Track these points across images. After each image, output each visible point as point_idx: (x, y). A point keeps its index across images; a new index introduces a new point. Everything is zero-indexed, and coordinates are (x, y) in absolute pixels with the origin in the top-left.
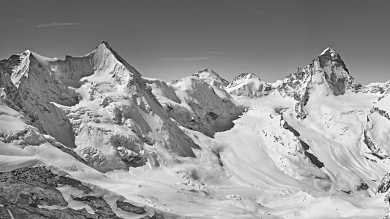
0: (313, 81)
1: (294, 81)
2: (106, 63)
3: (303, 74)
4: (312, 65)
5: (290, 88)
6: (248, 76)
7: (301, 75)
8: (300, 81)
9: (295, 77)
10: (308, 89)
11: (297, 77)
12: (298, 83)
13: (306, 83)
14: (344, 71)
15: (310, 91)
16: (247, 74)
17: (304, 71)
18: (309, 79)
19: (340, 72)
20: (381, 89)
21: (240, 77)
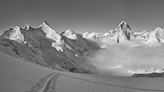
0: (120, 34)
1: (112, 35)
2: (48, 31)
3: (115, 32)
4: (118, 28)
5: (110, 37)
6: (93, 33)
7: (114, 32)
8: (114, 34)
9: (112, 33)
10: (118, 37)
11: (113, 33)
12: (113, 35)
13: (117, 35)
14: (130, 30)
15: (119, 38)
16: (93, 32)
17: (115, 30)
18: (118, 34)
19: (128, 31)
20: (144, 37)
21: (90, 33)
